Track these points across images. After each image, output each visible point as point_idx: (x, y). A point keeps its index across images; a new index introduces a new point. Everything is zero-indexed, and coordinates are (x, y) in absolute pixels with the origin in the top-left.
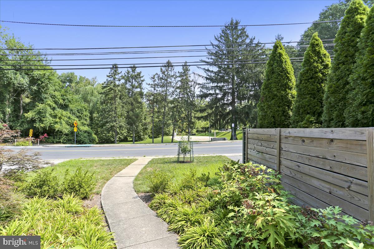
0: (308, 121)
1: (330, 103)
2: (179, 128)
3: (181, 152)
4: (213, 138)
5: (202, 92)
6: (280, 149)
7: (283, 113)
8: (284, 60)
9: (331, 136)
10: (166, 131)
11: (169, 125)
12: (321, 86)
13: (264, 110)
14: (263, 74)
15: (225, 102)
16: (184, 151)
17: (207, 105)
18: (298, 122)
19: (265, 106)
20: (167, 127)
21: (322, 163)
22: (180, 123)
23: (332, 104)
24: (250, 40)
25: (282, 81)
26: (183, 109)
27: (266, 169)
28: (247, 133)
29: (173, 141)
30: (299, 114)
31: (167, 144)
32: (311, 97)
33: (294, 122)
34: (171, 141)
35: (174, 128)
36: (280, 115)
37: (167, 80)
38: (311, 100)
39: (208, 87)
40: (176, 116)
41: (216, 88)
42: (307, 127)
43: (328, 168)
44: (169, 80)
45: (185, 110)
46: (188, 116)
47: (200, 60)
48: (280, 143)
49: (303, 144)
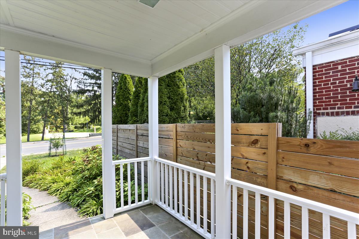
0: (133, 120)
2: (51, 124)
3: (52, 147)
4: (92, 134)
5: (79, 87)
6: (117, 136)
7: (126, 115)
8: (127, 82)
9: (130, 128)
10: (34, 128)
11: (39, 121)
16: (57, 146)
17: (85, 101)
20: (34, 124)
22: (53, 119)
25: (126, 95)
26: (56, 104)
30: (131, 116)
31: (35, 142)
34: (41, 139)
35: (45, 124)
37: (33, 70)
39: (86, 83)
40: (47, 112)
41: (94, 85)
43: (129, 143)
44: (36, 70)
45: (59, 105)
46: (63, 113)
48: (117, 133)
49: (124, 132)
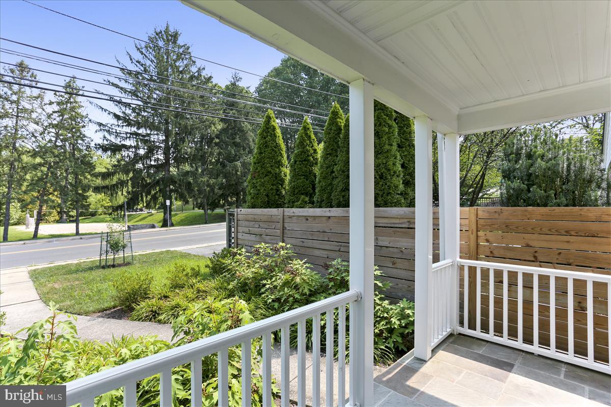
0: (303, 201)
1: (322, 187)
4: (132, 225)
5: (107, 140)
6: (284, 228)
7: (276, 192)
8: (277, 135)
9: (329, 214)
12: (312, 169)
13: (256, 187)
14: (214, 125)
15: (153, 163)
18: (294, 202)
19: (257, 183)
21: (322, 236)
23: (323, 188)
24: (197, 69)
25: (276, 157)
27: (286, 246)
28: (237, 214)
29: (38, 236)
30: (294, 194)
32: (304, 178)
33: (289, 202)
36: (274, 194)
38: (304, 181)
42: (303, 207)
43: (327, 239)
47: (105, 81)
48: (283, 222)
49: (307, 222)
